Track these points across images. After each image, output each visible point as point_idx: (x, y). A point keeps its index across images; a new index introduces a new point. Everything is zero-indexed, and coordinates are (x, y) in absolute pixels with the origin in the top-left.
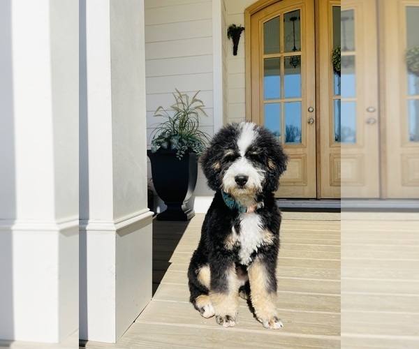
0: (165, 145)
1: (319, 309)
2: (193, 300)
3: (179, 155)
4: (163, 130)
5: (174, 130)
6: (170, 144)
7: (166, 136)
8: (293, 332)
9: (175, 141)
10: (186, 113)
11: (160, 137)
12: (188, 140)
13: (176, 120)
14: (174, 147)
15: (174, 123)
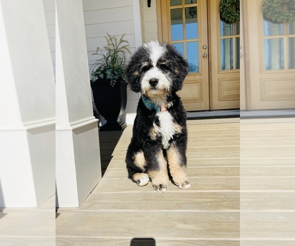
0: (102, 76)
1: (215, 175)
2: (131, 177)
3: (113, 84)
4: (100, 65)
5: (108, 65)
6: (105, 75)
7: (102, 69)
8: (199, 189)
9: (109, 72)
10: (116, 52)
11: (98, 70)
12: (118, 72)
13: (108, 57)
14: (108, 77)
15: (107, 59)
